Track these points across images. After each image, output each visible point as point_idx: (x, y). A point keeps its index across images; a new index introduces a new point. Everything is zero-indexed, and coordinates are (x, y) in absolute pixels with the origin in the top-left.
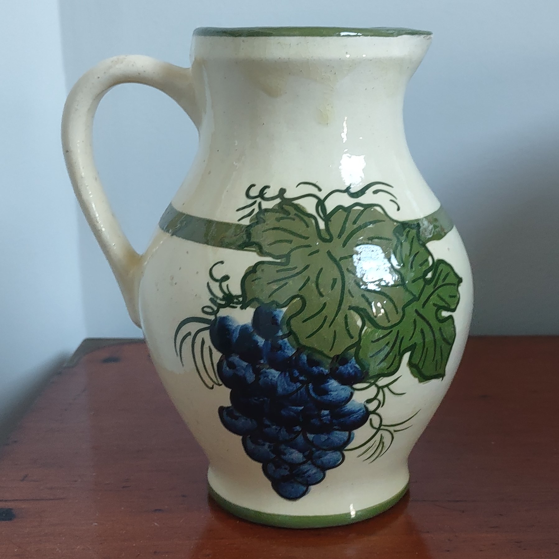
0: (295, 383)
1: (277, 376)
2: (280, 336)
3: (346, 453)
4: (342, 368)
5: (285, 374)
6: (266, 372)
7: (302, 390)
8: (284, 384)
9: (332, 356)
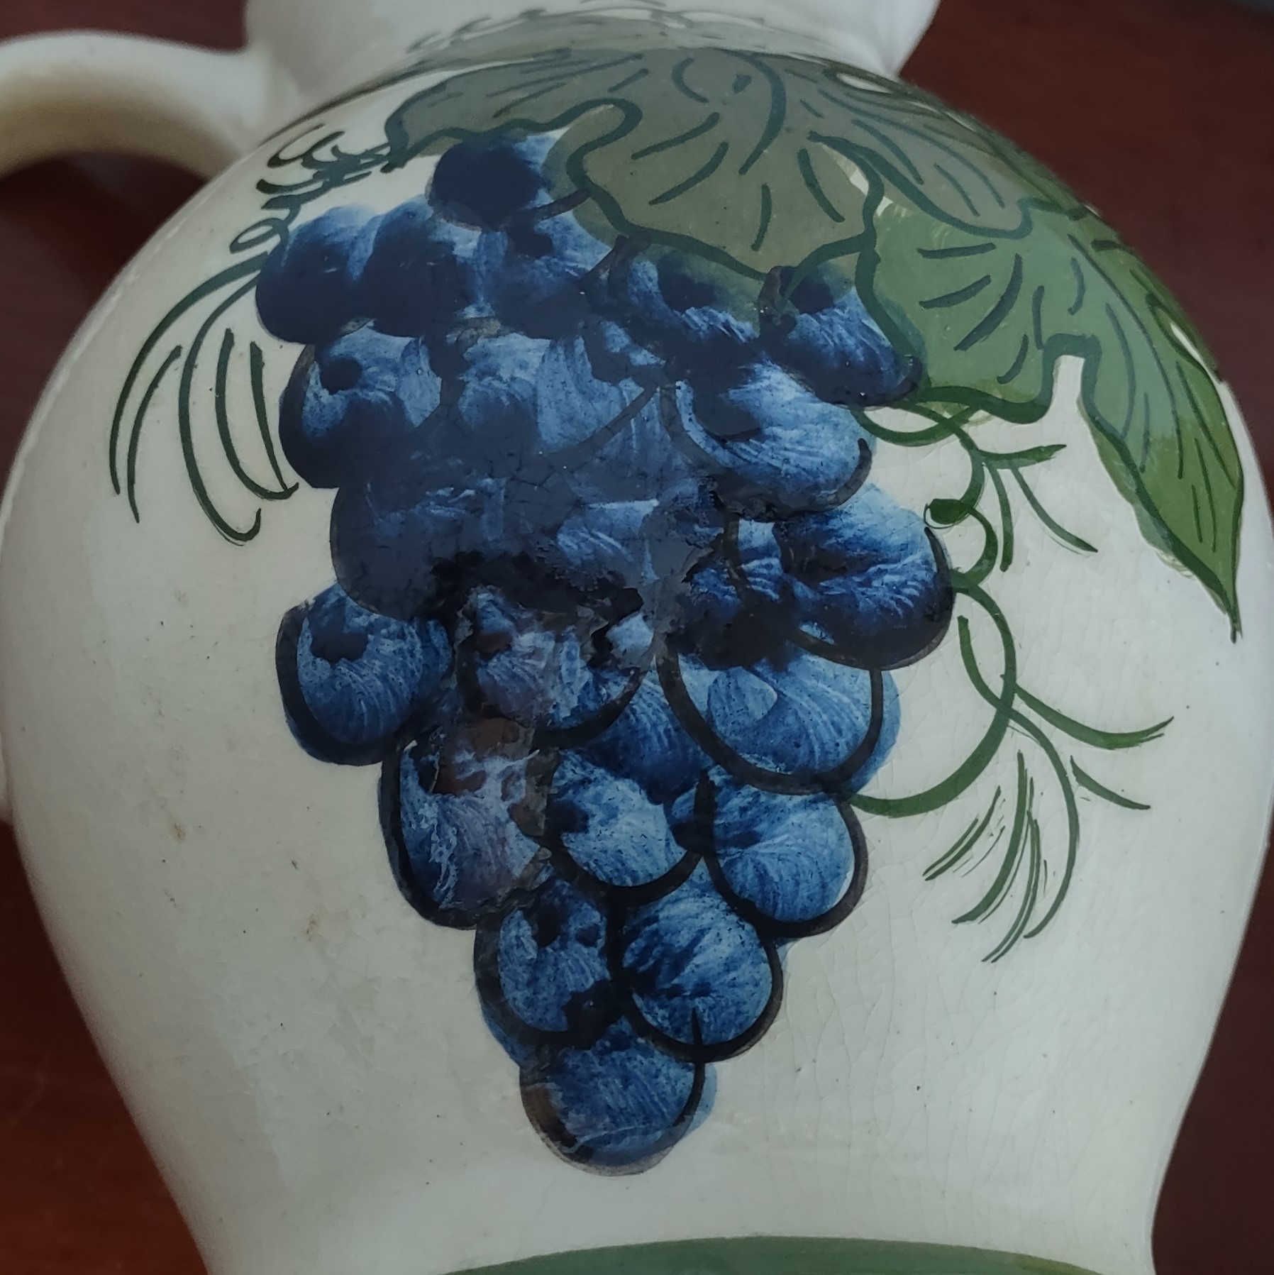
0: (615, 383)
1: (535, 360)
2: (544, 207)
3: (870, 823)
4: (809, 323)
5: (570, 348)
6: (486, 355)
7: (645, 412)
8: (568, 393)
9: (764, 270)
